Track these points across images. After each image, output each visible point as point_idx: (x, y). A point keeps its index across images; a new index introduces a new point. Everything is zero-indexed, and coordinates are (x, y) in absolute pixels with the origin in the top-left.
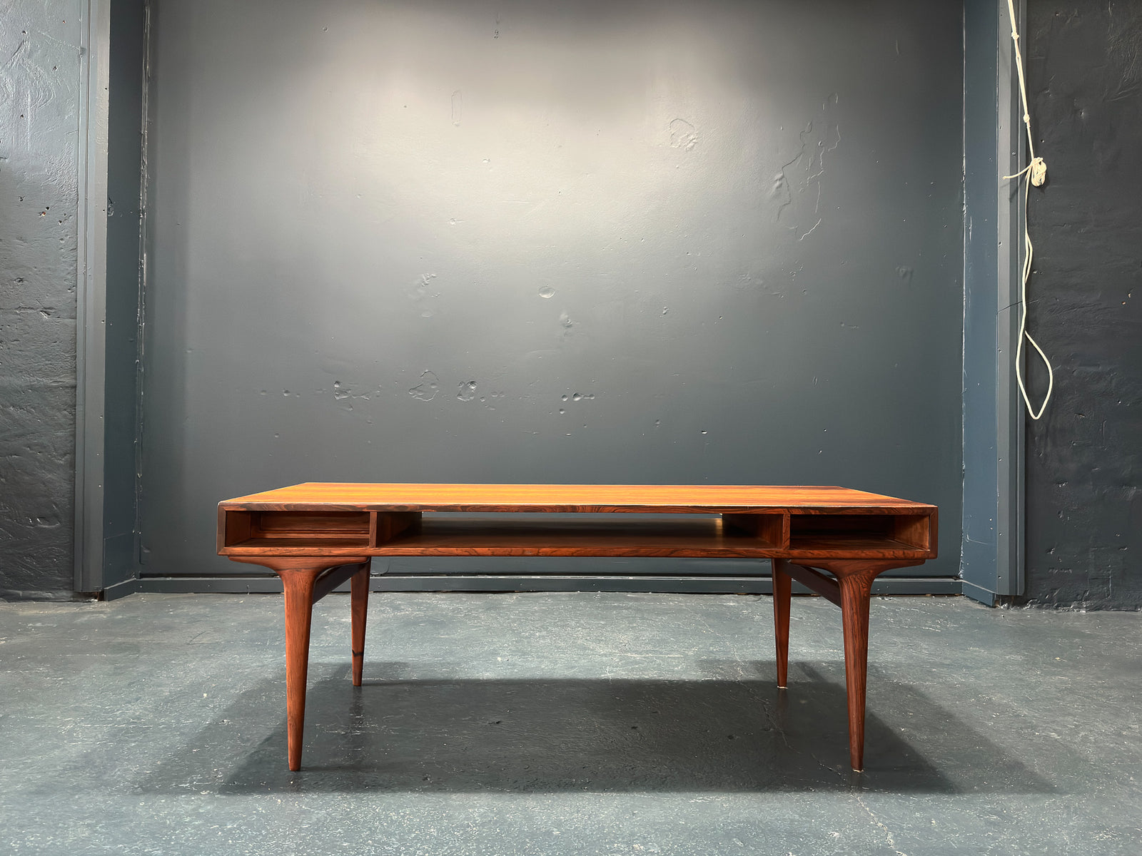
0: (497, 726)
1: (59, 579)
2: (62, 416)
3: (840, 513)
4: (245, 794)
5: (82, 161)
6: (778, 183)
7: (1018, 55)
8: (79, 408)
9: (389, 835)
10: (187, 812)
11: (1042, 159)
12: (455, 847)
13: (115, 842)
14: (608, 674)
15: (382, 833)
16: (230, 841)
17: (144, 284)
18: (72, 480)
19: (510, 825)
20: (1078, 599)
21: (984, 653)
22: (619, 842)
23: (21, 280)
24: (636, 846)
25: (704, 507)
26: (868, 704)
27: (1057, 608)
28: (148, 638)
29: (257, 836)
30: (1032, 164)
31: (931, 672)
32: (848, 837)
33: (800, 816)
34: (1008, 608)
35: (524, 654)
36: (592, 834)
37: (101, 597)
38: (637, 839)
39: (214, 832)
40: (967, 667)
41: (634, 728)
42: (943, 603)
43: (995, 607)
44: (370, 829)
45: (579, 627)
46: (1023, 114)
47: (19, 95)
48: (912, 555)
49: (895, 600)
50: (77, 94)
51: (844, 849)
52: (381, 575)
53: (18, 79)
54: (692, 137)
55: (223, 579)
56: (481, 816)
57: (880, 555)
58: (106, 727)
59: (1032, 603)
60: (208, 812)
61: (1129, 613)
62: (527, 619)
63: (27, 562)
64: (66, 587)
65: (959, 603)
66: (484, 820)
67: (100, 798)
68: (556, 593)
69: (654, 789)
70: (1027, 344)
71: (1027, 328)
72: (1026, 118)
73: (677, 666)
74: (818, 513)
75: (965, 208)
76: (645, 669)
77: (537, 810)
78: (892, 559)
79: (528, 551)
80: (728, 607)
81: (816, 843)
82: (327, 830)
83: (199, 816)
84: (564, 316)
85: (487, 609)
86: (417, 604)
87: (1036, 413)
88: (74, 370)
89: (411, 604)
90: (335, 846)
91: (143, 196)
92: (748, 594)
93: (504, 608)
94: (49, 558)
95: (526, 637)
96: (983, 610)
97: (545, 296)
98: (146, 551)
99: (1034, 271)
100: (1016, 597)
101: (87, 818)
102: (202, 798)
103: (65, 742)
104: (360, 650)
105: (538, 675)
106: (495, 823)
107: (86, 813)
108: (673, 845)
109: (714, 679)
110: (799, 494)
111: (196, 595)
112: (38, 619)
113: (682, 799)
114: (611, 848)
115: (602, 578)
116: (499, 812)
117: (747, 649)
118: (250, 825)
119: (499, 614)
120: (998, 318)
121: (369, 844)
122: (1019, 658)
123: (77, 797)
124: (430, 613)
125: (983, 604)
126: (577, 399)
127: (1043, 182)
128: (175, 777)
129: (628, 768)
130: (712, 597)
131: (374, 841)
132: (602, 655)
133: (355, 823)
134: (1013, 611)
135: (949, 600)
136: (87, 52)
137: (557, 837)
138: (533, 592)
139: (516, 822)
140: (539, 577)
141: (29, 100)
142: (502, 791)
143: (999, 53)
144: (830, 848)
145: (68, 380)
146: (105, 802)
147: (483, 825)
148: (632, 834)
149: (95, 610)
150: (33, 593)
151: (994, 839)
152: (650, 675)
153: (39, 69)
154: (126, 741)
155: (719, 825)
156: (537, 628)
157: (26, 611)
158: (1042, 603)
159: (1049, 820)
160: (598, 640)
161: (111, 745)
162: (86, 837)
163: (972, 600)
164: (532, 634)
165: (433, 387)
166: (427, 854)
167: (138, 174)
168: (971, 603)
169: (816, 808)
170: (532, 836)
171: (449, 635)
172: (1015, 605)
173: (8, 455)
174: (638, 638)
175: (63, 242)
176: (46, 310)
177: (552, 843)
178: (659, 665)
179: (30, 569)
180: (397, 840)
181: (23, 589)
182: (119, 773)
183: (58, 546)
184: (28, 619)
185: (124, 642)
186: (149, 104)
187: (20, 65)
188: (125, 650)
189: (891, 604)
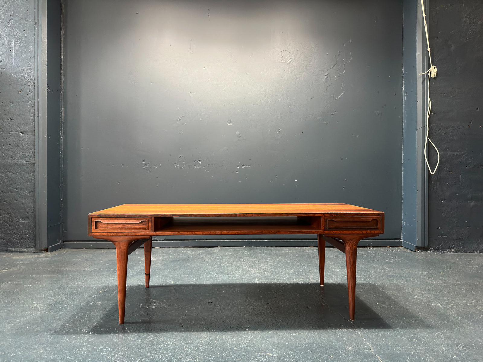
0: (211, 304)
1: (29, 243)
2: (29, 176)
4: (108, 334)
5: (36, 70)
6: (326, 77)
7: (425, 23)
8: (36, 173)
9: (167, 350)
10: (84, 342)
11: (435, 66)
12: (194, 355)
13: (54, 354)
14: (257, 281)
15: (164, 349)
16: (102, 353)
17: (63, 120)
18: (34, 202)
19: (217, 346)
20: (450, 248)
21: (411, 271)
22: (261, 352)
23: (11, 119)
24: (268, 353)
27: (441, 252)
28: (67, 268)
29: (113, 351)
30: (431, 68)
31: (389, 279)
32: (355, 349)
33: (335, 340)
34: (421, 252)
35: (222, 273)
36: (250, 349)
37: (47, 251)
38: (268, 351)
39: (95, 350)
40: (403, 277)
41: (267, 304)
42: (395, 250)
43: (416, 251)
44: (159, 348)
45: (245, 261)
46: (427, 48)
47: (9, 43)
49: (375, 249)
50: (34, 41)
51: (353, 354)
52: (163, 240)
53: (9, 35)
54: (290, 58)
55: (97, 243)
56: (205, 341)
57: (361, 232)
58: (50, 306)
59: (431, 250)
60: (92, 341)
61: (472, 253)
62: (223, 258)
63: (15, 236)
64: (32, 247)
65: (401, 250)
66: (206, 343)
67: (48, 336)
68: (235, 247)
69: (276, 330)
70: (429, 143)
71: (429, 136)
72: (429, 49)
73: (285, 278)
75: (403, 87)
76: (272, 279)
77: (227, 339)
78: (366, 234)
79: (217, 232)
80: (306, 252)
81: (342, 352)
82: (142, 348)
83: (89, 343)
84: (237, 133)
85: (207, 254)
86: (179, 252)
87: (433, 172)
88: (34, 157)
89: (175, 252)
90: (145, 355)
91: (62, 84)
92: (314, 247)
93: (214, 254)
94: (25, 235)
95: (223, 266)
96: (411, 253)
97: (229, 124)
98: (65, 231)
99: (432, 113)
100: (424, 247)
101: (43, 344)
102: (90, 335)
103: (33, 312)
105: (228, 282)
106: (211, 344)
107: (42, 342)
108: (283, 353)
109: (300, 283)
111: (86, 249)
112: (22, 260)
113: (287, 334)
114: (258, 355)
115: (254, 241)
116: (212, 340)
117: (314, 270)
118: (110, 347)
119: (212, 256)
120: (417, 133)
121: (159, 354)
122: (425, 273)
123: (38, 335)
124: (183, 256)
125: (411, 250)
126: (243, 167)
127: (435, 75)
128: (78, 326)
129: (265, 321)
130: (300, 248)
131: (161, 353)
132: (254, 273)
133: (153, 345)
134: (423, 253)
135: (397, 249)
136: (37, 24)
137: (236, 350)
138: (226, 247)
139: (219, 344)
140: (228, 241)
141: (13, 44)
142: (213, 331)
143: (418, 22)
144: (348, 354)
145: (32, 161)
146: (50, 337)
147: (206, 345)
148: (267, 349)
149: (45, 256)
150: (19, 249)
151: (414, 349)
152: (275, 281)
153: (17, 31)
154: (58, 312)
155: (302, 345)
156: (227, 262)
157: (16, 257)
158: (435, 250)
159: (437, 341)
160: (252, 267)
161: (52, 313)
162: (42, 352)
163: (406, 248)
164: (225, 265)
165: (184, 162)
166: (183, 358)
167: (60, 74)
168: (406, 250)
169: (342, 337)
170: (226, 350)
171: (191, 265)
172: (423, 250)
173: (7, 192)
174: (269, 266)
175: (29, 103)
176: (22, 132)
177: (234, 353)
178: (278, 277)
179: (17, 239)
180: (170, 352)
181: (15, 248)
182: (55, 325)
183: (29, 230)
184: (17, 260)
185: (57, 270)
186: (63, 45)
187: (9, 29)
188: (57, 273)
189: (373, 251)
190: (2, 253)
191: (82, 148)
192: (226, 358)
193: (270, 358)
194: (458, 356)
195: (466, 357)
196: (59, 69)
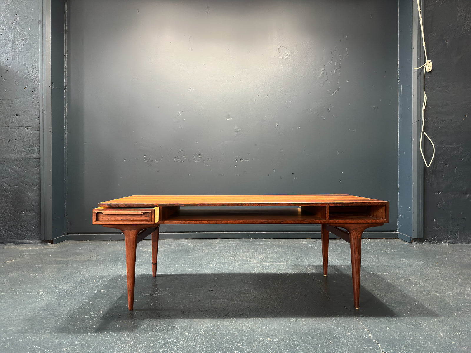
0: (212, 292)
1: (35, 235)
2: (35, 170)
3: (350, 205)
5: (40, 67)
6: (322, 72)
7: (421, 18)
8: (42, 167)
10: (88, 327)
11: (430, 61)
12: (196, 340)
14: (256, 271)
16: (106, 338)
17: (67, 116)
18: (39, 196)
19: (218, 331)
20: (446, 240)
21: (406, 261)
22: (262, 337)
23: (17, 115)
24: (269, 339)
25: (294, 203)
26: (361, 282)
27: (436, 243)
28: (71, 258)
29: (117, 336)
30: (426, 63)
31: (386, 269)
32: (353, 335)
33: (334, 326)
34: (417, 243)
35: (222, 263)
36: (251, 334)
37: (52, 242)
38: (269, 336)
39: (100, 335)
40: (400, 267)
41: (266, 292)
42: (390, 241)
43: (412, 243)
44: (162, 333)
45: (244, 252)
46: (423, 42)
47: (15, 41)
48: (379, 222)
49: (371, 240)
50: (38, 39)
51: (352, 339)
52: (164, 233)
53: (14, 33)
54: (287, 54)
55: (100, 235)
56: (207, 327)
57: (366, 222)
58: (56, 293)
59: (426, 241)
60: (97, 326)
61: (466, 245)
62: (223, 250)
63: (22, 229)
64: (38, 238)
65: (397, 241)
66: (207, 329)
68: (234, 239)
69: (275, 316)
70: (424, 136)
71: (424, 130)
72: (424, 44)
73: (283, 267)
74: (340, 205)
75: (399, 81)
76: (270, 269)
77: (228, 325)
78: (370, 223)
79: (223, 222)
80: (303, 244)
81: (341, 337)
82: (145, 333)
83: (93, 328)
84: (236, 127)
85: (207, 246)
86: (180, 244)
87: (428, 165)
88: (39, 152)
89: (176, 244)
90: (148, 340)
91: (65, 80)
92: (311, 239)
93: (213, 245)
94: (31, 227)
95: (223, 257)
96: (407, 244)
97: (228, 119)
98: (69, 224)
99: (427, 106)
100: (420, 239)
101: (49, 329)
102: (94, 321)
103: (39, 299)
104: (155, 263)
105: (227, 271)
106: (212, 330)
108: (283, 338)
109: (298, 272)
110: (332, 198)
111: (90, 241)
112: (27, 251)
113: (287, 320)
114: (258, 340)
115: (253, 233)
116: (213, 326)
117: (311, 260)
119: (211, 247)
120: (413, 126)
121: (161, 339)
122: (422, 263)
124: (183, 247)
125: (407, 242)
126: (242, 161)
127: (431, 70)
128: (83, 313)
129: (265, 308)
130: (297, 240)
131: (164, 338)
132: (253, 264)
133: (156, 330)
134: (419, 244)
135: (393, 240)
136: (42, 23)
137: (237, 335)
138: (225, 239)
139: (220, 330)
140: (227, 233)
141: (19, 42)
142: (214, 318)
143: (413, 18)
144: (347, 339)
145: (37, 156)
147: (207, 331)
148: (267, 334)
149: (50, 247)
150: (25, 241)
151: (412, 335)
152: (273, 271)
153: (22, 29)
154: (63, 299)
155: (302, 331)
156: (227, 253)
157: (22, 248)
158: (431, 241)
159: (435, 327)
160: (251, 258)
161: (58, 301)
162: (49, 337)
163: (402, 240)
164: (224, 255)
165: (184, 157)
166: (185, 343)
167: (63, 72)
168: (402, 242)
169: (341, 323)
170: (227, 335)
171: (191, 256)
172: (419, 242)
173: (14, 186)
174: (267, 256)
175: (34, 100)
176: (27, 127)
177: (235, 338)
178: (276, 267)
179: (23, 231)
180: (173, 337)
181: (21, 239)
182: (61, 312)
183: (34, 222)
184: (23, 251)
185: (62, 260)
186: (67, 43)
187: (15, 28)
188: (62, 263)
189: (369, 242)
190: (9, 245)
191: (85, 143)
192: (227, 343)
193: (271, 343)
194: (456, 341)
195: (465, 343)
196: (63, 67)
